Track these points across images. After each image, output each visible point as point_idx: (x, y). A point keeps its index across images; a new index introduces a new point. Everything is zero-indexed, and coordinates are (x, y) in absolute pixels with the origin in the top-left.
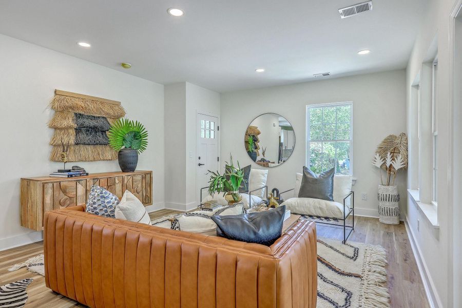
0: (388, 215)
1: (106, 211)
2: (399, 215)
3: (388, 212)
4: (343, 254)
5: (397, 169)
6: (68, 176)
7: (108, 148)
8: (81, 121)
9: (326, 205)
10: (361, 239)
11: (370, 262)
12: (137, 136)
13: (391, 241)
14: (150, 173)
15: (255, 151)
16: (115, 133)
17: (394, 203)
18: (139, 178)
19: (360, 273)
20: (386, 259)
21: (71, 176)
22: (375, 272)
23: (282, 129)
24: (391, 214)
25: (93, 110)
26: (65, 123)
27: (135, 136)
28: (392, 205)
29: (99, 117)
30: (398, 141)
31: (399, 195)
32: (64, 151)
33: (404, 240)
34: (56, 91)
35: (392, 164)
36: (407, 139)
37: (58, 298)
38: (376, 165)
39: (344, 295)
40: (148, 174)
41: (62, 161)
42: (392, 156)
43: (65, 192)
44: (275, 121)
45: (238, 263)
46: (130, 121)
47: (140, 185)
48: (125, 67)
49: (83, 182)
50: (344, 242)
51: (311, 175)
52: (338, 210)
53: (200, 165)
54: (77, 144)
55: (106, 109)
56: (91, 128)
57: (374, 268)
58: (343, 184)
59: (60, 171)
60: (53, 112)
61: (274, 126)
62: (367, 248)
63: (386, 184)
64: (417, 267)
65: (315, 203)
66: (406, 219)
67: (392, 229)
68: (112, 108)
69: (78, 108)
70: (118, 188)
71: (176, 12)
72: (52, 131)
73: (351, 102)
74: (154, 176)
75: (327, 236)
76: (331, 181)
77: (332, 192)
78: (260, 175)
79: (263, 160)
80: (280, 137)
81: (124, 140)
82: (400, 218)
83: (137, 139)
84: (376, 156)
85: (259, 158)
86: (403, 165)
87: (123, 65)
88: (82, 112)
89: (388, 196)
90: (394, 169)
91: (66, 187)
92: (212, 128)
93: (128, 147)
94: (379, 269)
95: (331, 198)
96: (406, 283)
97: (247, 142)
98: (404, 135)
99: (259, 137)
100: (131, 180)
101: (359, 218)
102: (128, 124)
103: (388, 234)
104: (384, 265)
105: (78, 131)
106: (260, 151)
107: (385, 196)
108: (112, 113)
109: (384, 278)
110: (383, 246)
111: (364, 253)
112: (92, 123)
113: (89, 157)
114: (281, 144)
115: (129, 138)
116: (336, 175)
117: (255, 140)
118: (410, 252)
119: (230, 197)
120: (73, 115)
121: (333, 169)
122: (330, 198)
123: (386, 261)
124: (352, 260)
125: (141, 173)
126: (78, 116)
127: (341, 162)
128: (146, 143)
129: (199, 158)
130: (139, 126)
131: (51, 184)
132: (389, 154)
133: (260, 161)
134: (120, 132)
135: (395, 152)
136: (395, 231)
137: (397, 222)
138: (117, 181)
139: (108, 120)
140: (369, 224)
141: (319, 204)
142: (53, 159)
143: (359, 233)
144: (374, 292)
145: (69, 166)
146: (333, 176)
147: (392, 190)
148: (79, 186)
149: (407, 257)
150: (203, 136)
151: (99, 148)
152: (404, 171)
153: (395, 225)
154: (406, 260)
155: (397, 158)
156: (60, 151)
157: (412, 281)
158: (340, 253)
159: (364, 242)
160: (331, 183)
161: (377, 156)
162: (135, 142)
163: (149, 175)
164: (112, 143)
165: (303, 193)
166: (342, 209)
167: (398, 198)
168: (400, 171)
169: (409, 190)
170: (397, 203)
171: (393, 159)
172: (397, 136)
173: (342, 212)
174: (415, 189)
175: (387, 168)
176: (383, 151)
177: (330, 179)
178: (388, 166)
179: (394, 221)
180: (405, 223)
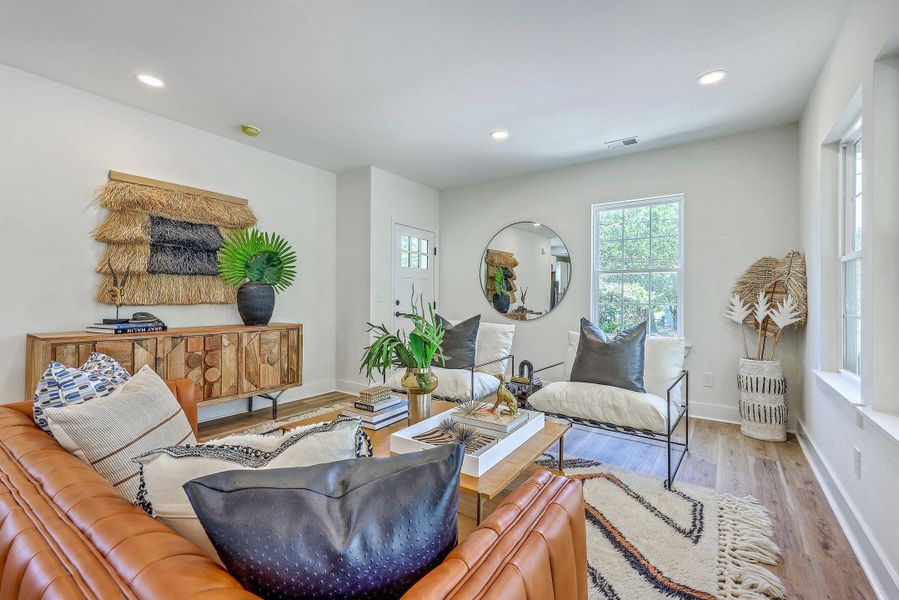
0: (763, 420)
2: (786, 423)
3: (763, 416)
4: (667, 520)
5: (781, 325)
6: (116, 331)
7: (219, 282)
8: (160, 229)
9: (628, 401)
10: (706, 475)
11: (734, 550)
12: (273, 262)
13: (778, 488)
14: (298, 328)
15: (508, 293)
16: (229, 254)
17: (773, 396)
18: (274, 336)
20: (775, 539)
21: (124, 331)
22: (752, 587)
23: (558, 260)
24: (769, 419)
25: (186, 210)
26: (125, 232)
27: (269, 259)
28: (773, 401)
29: (201, 225)
30: (784, 269)
31: (785, 380)
32: (115, 284)
33: (808, 482)
34: (111, 174)
35: (771, 315)
36: (804, 264)
38: (733, 318)
40: (292, 329)
41: (112, 303)
42: (771, 300)
44: (545, 245)
46: (262, 234)
47: (275, 350)
48: (250, 134)
49: (150, 344)
50: (668, 484)
51: (597, 336)
52: (653, 414)
53: (398, 315)
54: (153, 272)
55: (218, 211)
56: (182, 243)
58: (665, 353)
59: (106, 322)
60: (104, 212)
61: (543, 253)
62: (723, 504)
63: (757, 357)
64: (862, 572)
65: (603, 395)
66: (800, 428)
67: (773, 454)
68: (227, 208)
69: (154, 206)
70: (227, 355)
72: (102, 247)
73: (681, 195)
74: (305, 333)
75: (629, 465)
76: (638, 349)
77: (641, 373)
78: (500, 335)
79: (522, 310)
80: (553, 273)
81: (247, 266)
82: (787, 427)
83: (273, 266)
84: (733, 300)
85: (513, 307)
86: (795, 317)
87: (245, 129)
88: (163, 214)
89: (761, 381)
90: (775, 325)
92: (424, 250)
93: (254, 279)
95: (639, 386)
97: (491, 279)
98: (797, 257)
99: (516, 270)
100: (256, 341)
101: (698, 422)
102: (258, 239)
103: (766, 465)
104: (773, 562)
105: (157, 246)
106: (517, 295)
107: (754, 381)
108: (226, 217)
110: (760, 497)
112: (185, 235)
113: (177, 297)
114: (555, 285)
115: (256, 264)
116: (650, 337)
117: (508, 276)
118: (829, 519)
119: (414, 383)
120: (147, 218)
121: (644, 325)
122: (635, 386)
123: (776, 549)
124: (689, 542)
125: (278, 327)
126: (157, 220)
127: (658, 316)
128: (291, 274)
129: (398, 303)
130: (281, 244)
131: (74, 347)
132: (762, 295)
133: (517, 311)
134: (241, 252)
135: (776, 291)
136: (780, 457)
137: (780, 437)
138: (225, 342)
139: (222, 230)
140: (721, 438)
141: (613, 398)
142: (101, 300)
143: (700, 458)
145: (126, 313)
146: (644, 340)
147: (769, 370)
148: (140, 350)
150: (404, 264)
151: (201, 281)
152: (797, 331)
153: (776, 443)
154: (826, 547)
155: (781, 303)
158: (659, 514)
159: (712, 486)
160: (638, 353)
161: (736, 300)
162: (269, 273)
163: (295, 332)
164: (226, 272)
165: (581, 372)
166: (663, 411)
167: (782, 387)
168: (789, 328)
169: (814, 371)
170: (781, 397)
171: (772, 305)
172: (780, 257)
173: (665, 418)
174: (830, 371)
175: (757, 324)
176: (748, 289)
177: (638, 343)
178: (760, 320)
179: (774, 432)
180: (798, 437)
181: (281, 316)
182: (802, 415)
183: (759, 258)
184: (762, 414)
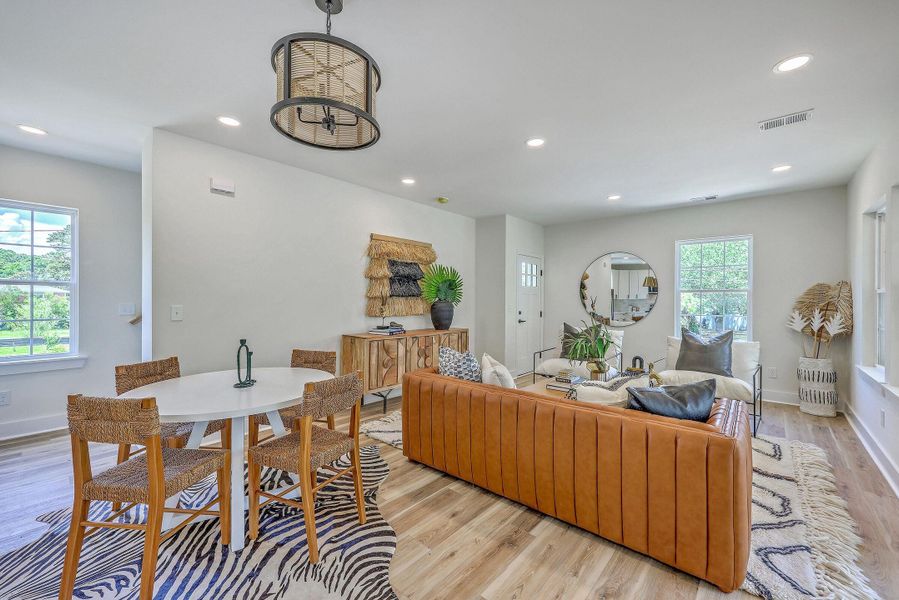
0: (818, 401)
1: (471, 376)
2: (836, 403)
3: (818, 398)
5: (832, 333)
6: (389, 333)
7: (420, 300)
8: (395, 269)
10: (778, 432)
11: (803, 463)
12: (451, 285)
13: (829, 439)
14: (466, 331)
16: (428, 282)
17: (826, 384)
18: (454, 336)
19: (793, 476)
20: (829, 461)
21: (392, 333)
22: (816, 476)
24: (822, 400)
25: (407, 255)
26: (380, 272)
27: (450, 285)
28: (826, 388)
29: (412, 264)
30: (835, 293)
31: (835, 373)
32: (383, 305)
33: (850, 439)
34: (372, 236)
35: (824, 326)
36: (850, 290)
37: (418, 468)
38: (794, 327)
39: (780, 501)
40: (464, 332)
41: (380, 315)
42: (825, 315)
43: (387, 352)
45: (679, 441)
46: (444, 268)
48: (441, 202)
49: (403, 341)
50: (754, 435)
53: (520, 322)
54: (392, 296)
55: (419, 253)
56: (404, 276)
57: (814, 472)
58: (747, 352)
59: (379, 328)
60: (369, 259)
62: (793, 445)
63: (813, 356)
66: (847, 408)
67: (826, 423)
68: (424, 251)
69: (394, 254)
70: (435, 349)
71: (536, 143)
72: (367, 281)
73: (751, 236)
74: (470, 334)
76: (727, 349)
77: (730, 365)
81: (438, 290)
82: (836, 408)
83: (452, 289)
84: (793, 315)
86: (844, 327)
87: (440, 200)
88: (396, 259)
89: (816, 373)
90: (828, 333)
91: (389, 347)
92: (534, 273)
93: (441, 299)
94: (823, 474)
95: (729, 373)
96: (871, 495)
98: (846, 284)
100: (447, 338)
101: (765, 403)
102: (441, 269)
103: (821, 429)
104: (827, 469)
105: (392, 281)
107: (811, 374)
108: (423, 257)
109: (833, 487)
110: (818, 443)
111: (790, 452)
112: (406, 271)
113: (402, 311)
115: (444, 288)
116: (734, 341)
118: (865, 456)
119: (594, 367)
120: (388, 262)
121: (732, 333)
123: (830, 464)
124: (773, 460)
125: (456, 331)
126: (393, 263)
128: (460, 294)
130: (454, 273)
131: (376, 343)
132: (817, 311)
134: (434, 280)
135: (828, 310)
136: (831, 425)
137: (832, 413)
138: (434, 341)
139: (421, 266)
140: (785, 413)
142: (370, 314)
143: (771, 424)
144: (823, 500)
146: (731, 342)
147: (823, 365)
148: (400, 345)
149: (863, 462)
150: (524, 283)
151: (411, 300)
152: (846, 337)
153: (828, 417)
154: (861, 466)
155: (833, 317)
156: (376, 305)
157: (880, 494)
159: (784, 436)
160: (728, 352)
161: (796, 314)
162: (450, 292)
163: (465, 334)
164: (424, 295)
165: (682, 364)
166: (751, 389)
167: (833, 378)
168: (838, 337)
169: (858, 366)
170: (832, 385)
171: (825, 319)
172: (833, 285)
173: (752, 392)
174: (869, 366)
175: (813, 332)
176: (806, 306)
177: (726, 346)
178: (816, 330)
179: (828, 410)
180: (846, 415)
181: (457, 324)
182: (849, 398)
183: (816, 283)
184: (817, 397)
